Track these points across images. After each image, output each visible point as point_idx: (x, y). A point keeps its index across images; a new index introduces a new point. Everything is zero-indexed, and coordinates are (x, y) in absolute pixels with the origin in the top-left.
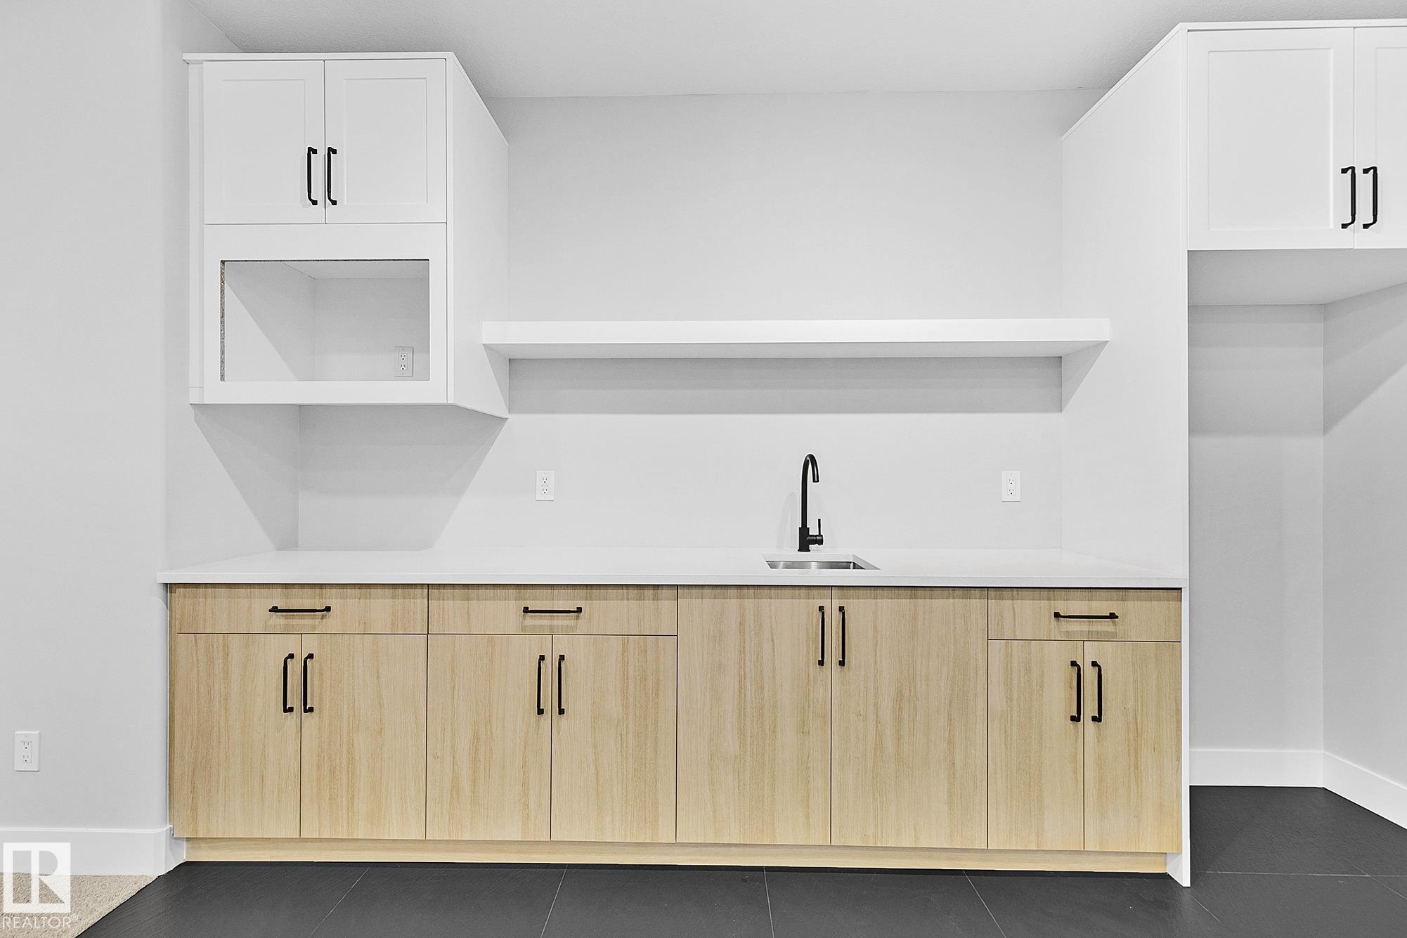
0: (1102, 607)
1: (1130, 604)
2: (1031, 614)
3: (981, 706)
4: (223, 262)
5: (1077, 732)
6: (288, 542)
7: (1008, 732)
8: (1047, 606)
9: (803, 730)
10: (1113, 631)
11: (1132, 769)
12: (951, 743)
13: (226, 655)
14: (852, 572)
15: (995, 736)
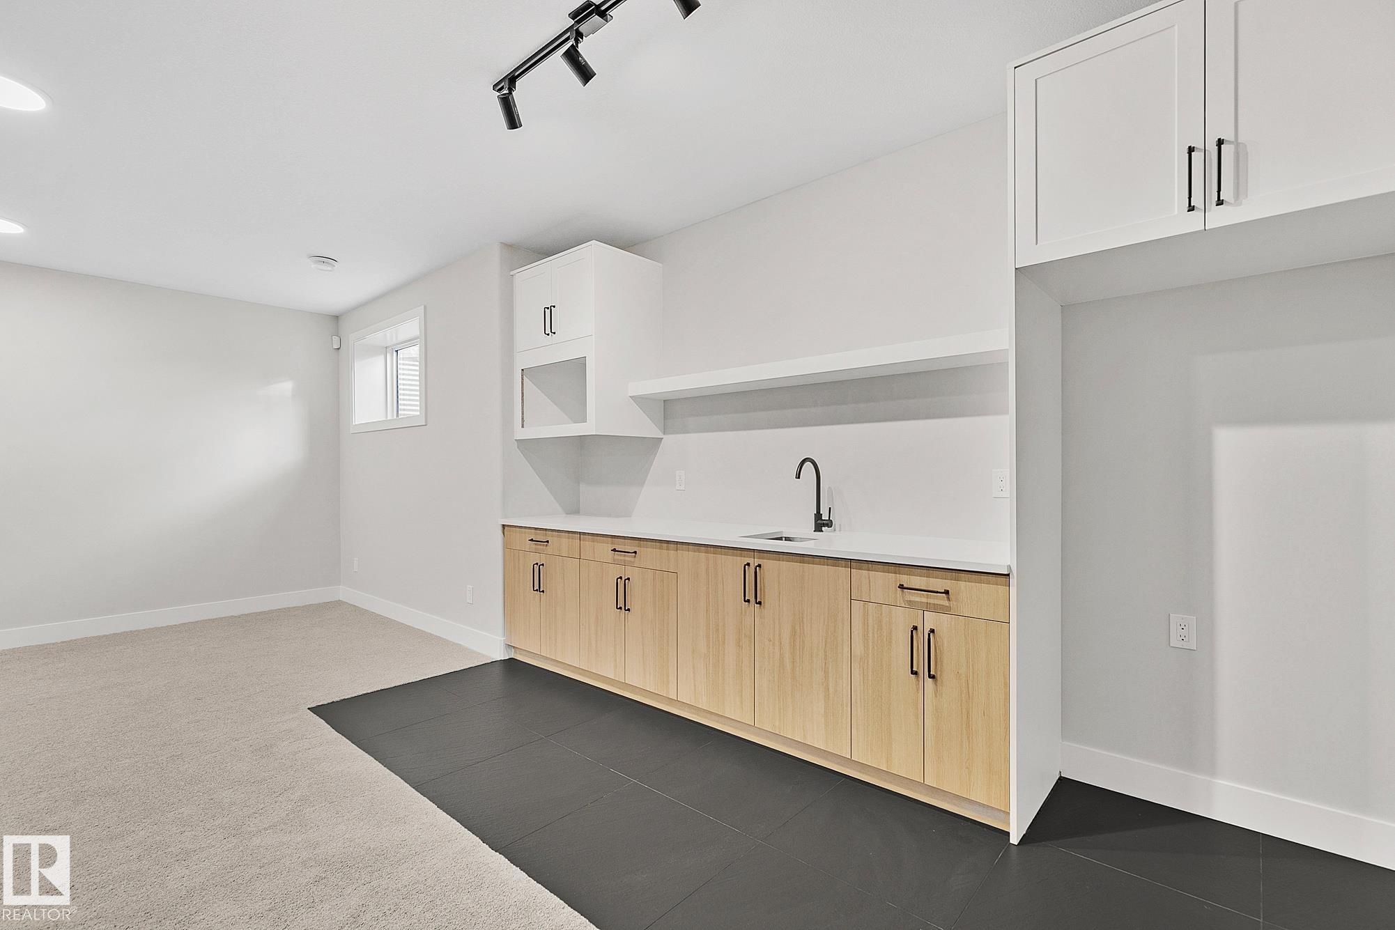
0: (938, 584)
1: (962, 584)
2: (882, 583)
3: (846, 649)
4: (523, 370)
5: (918, 684)
6: (574, 510)
7: (865, 674)
8: (892, 579)
9: (739, 645)
10: (948, 605)
11: (964, 726)
12: (826, 673)
13: (519, 560)
14: (783, 542)
15: (856, 672)
